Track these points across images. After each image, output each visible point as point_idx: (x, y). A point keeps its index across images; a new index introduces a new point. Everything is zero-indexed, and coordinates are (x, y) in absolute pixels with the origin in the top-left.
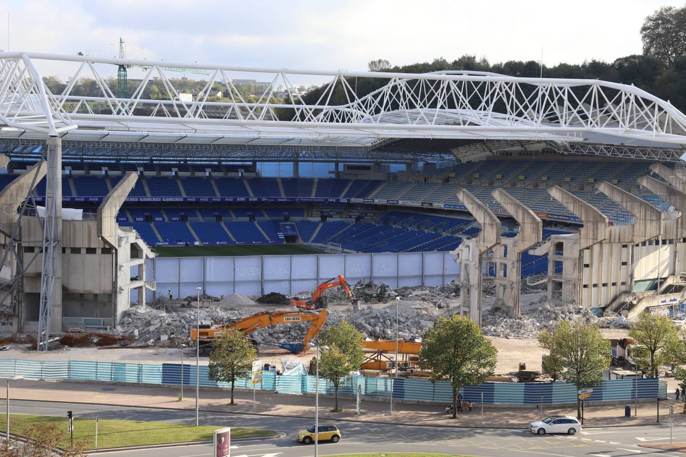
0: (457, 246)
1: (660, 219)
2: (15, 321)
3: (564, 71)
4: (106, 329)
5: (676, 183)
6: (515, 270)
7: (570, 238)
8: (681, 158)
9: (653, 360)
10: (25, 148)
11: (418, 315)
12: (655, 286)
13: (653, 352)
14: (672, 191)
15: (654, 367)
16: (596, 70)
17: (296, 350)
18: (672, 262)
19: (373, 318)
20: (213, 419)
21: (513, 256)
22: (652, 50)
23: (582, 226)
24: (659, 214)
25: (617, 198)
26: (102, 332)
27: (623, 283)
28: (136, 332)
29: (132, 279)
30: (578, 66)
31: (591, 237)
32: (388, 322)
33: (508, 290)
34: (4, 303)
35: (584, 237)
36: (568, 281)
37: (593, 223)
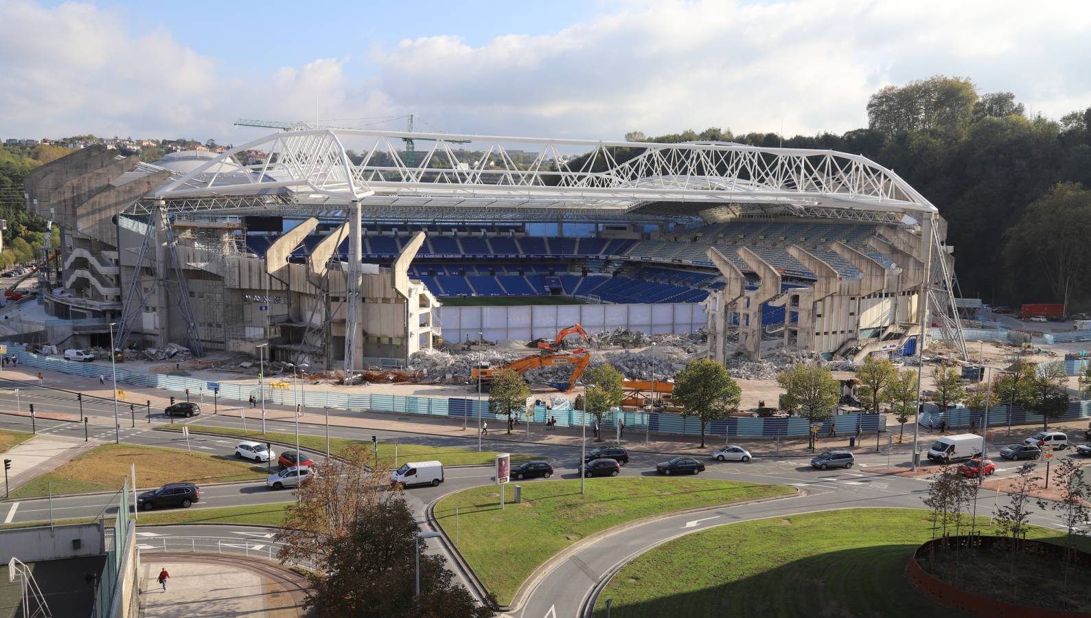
0: (706, 298)
1: (884, 275)
2: (325, 360)
3: (799, 142)
4: (399, 368)
5: (898, 243)
6: (756, 319)
7: (805, 291)
8: (902, 221)
9: (875, 398)
10: (328, 213)
11: (669, 359)
12: (877, 333)
13: (875, 391)
14: (894, 250)
15: (876, 403)
16: (828, 141)
17: (563, 389)
18: (893, 313)
19: (630, 361)
20: (495, 447)
21: (754, 307)
22: (877, 125)
23: (816, 281)
24: (883, 270)
25: (847, 256)
26: (396, 370)
27: (850, 332)
28: (425, 371)
29: (422, 325)
30: (812, 138)
31: (824, 290)
32: (644, 365)
33: (750, 338)
34: (316, 344)
35: (818, 291)
36: (802, 329)
37: (826, 277)
